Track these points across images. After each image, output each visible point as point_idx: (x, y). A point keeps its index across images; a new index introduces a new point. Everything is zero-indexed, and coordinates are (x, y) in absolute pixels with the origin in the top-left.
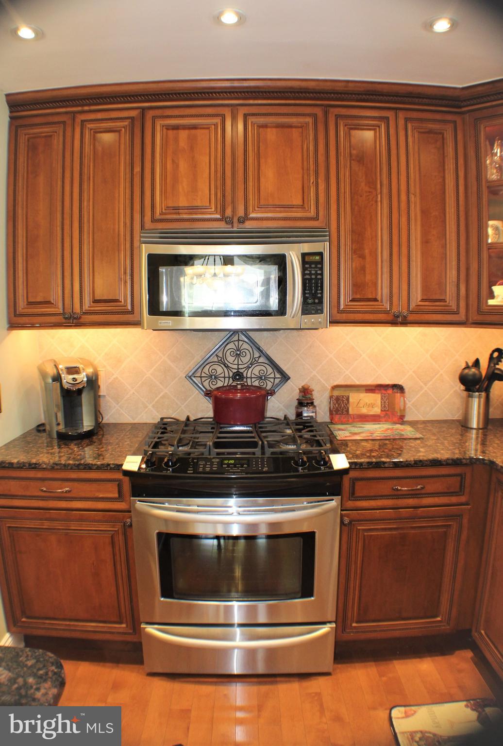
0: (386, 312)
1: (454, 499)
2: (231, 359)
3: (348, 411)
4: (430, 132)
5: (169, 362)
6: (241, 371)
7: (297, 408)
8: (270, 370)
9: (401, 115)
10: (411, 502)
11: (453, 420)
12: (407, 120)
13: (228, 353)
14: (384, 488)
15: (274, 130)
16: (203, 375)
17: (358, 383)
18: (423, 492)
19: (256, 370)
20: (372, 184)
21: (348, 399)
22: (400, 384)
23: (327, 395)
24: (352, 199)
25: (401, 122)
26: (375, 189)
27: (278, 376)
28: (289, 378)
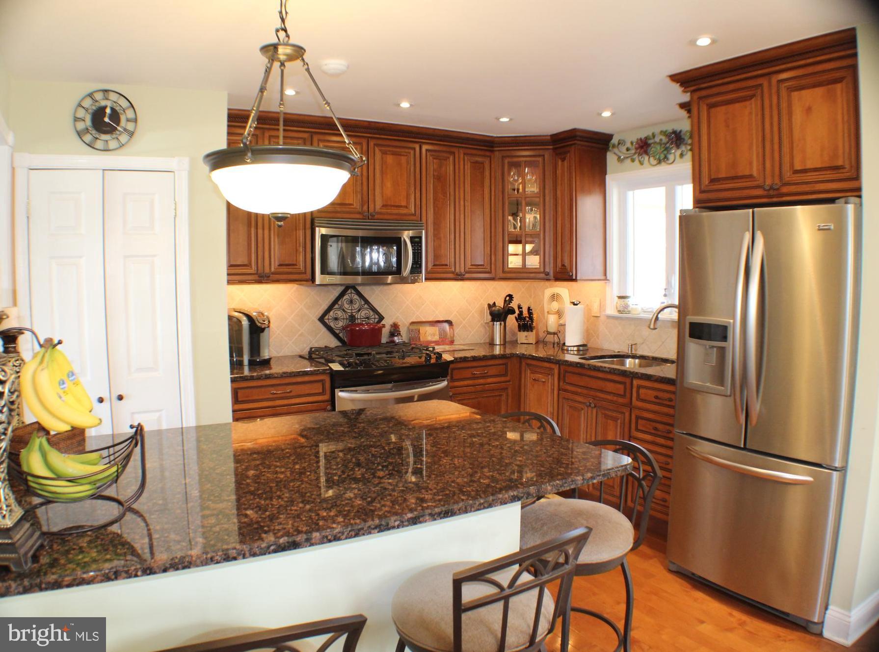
0: (453, 273)
1: (503, 379)
2: (346, 306)
3: (419, 339)
4: (477, 162)
5: (305, 310)
6: (354, 314)
7: (390, 337)
8: (372, 313)
9: (462, 151)
10: (481, 381)
11: (481, 343)
12: (464, 154)
13: (345, 303)
14: (467, 373)
15: (391, 157)
16: (330, 318)
17: (424, 320)
18: (488, 374)
19: (363, 313)
20: (444, 194)
21: (419, 331)
22: (449, 319)
23: (406, 328)
24: (434, 203)
25: (462, 156)
26: (447, 197)
27: (377, 316)
28: (384, 318)
